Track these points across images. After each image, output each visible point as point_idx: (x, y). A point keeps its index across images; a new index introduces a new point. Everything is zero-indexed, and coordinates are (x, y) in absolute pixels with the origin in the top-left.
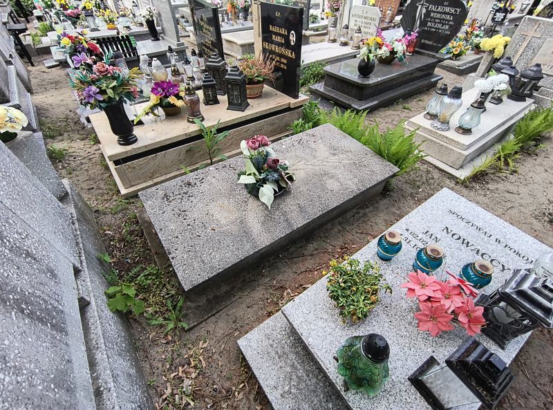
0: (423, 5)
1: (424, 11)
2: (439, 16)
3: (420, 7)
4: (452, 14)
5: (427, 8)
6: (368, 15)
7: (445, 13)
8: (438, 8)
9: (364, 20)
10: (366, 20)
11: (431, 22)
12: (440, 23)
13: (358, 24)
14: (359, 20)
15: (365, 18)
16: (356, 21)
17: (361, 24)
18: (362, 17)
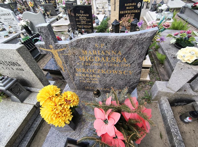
13: (100, 6)
14: (100, 5)
15: (102, 3)
16: (99, 5)
17: (101, 6)
18: (101, 3)
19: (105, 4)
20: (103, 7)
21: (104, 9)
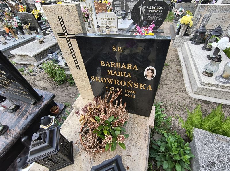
0: (142, 7)
1: (144, 10)
2: (153, 11)
3: (141, 8)
4: (161, 10)
5: (145, 9)
6: (109, 17)
7: (156, 10)
8: (152, 7)
9: (107, 21)
10: (108, 21)
11: (150, 15)
12: (155, 15)
13: (104, 23)
14: (104, 21)
15: (108, 19)
16: (102, 22)
17: (106, 23)
18: (105, 19)
19: (111, 21)
20: (108, 27)
21: (109, 29)
